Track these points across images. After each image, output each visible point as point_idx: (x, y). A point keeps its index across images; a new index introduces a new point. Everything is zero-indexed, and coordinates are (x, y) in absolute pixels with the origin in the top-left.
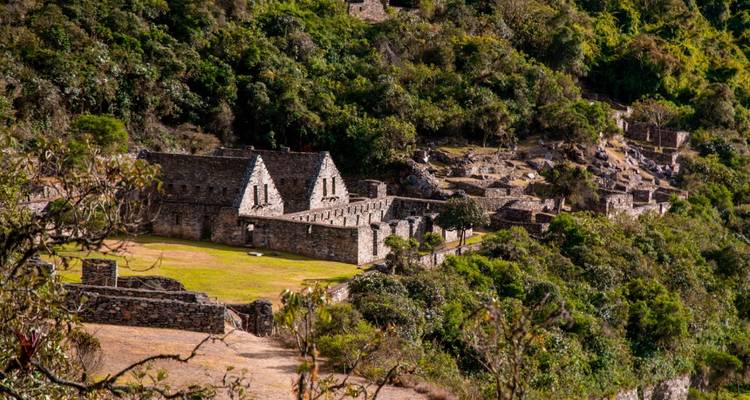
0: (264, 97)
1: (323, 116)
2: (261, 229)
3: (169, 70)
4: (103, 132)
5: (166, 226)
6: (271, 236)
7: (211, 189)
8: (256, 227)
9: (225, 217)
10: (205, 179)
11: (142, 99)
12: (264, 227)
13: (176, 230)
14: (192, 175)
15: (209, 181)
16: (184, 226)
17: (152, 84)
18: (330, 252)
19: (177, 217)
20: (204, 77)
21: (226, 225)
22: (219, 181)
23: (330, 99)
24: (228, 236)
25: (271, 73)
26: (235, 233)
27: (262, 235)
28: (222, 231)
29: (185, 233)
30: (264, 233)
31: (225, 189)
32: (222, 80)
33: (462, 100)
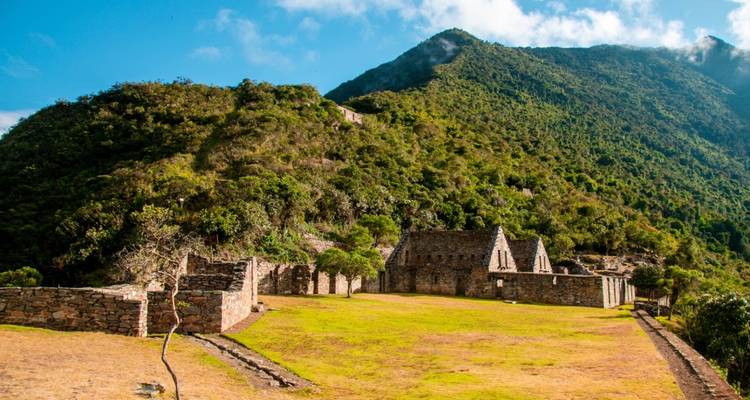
0: (482, 223)
1: (517, 236)
2: (509, 283)
3: (425, 205)
4: (380, 226)
5: (427, 285)
6: (519, 288)
7: (461, 256)
8: (505, 281)
9: (477, 274)
10: (456, 249)
11: (408, 219)
12: (513, 281)
13: (435, 288)
14: (446, 247)
15: (460, 251)
16: (442, 285)
17: (414, 211)
18: (576, 300)
19: (436, 277)
20: (445, 212)
21: (478, 281)
22: (467, 250)
23: (519, 227)
24: (480, 291)
25: (484, 212)
26: (486, 288)
27: (510, 288)
28: (475, 286)
29: (443, 290)
30: (513, 286)
31: (473, 256)
32: (456, 213)
33: (590, 230)
